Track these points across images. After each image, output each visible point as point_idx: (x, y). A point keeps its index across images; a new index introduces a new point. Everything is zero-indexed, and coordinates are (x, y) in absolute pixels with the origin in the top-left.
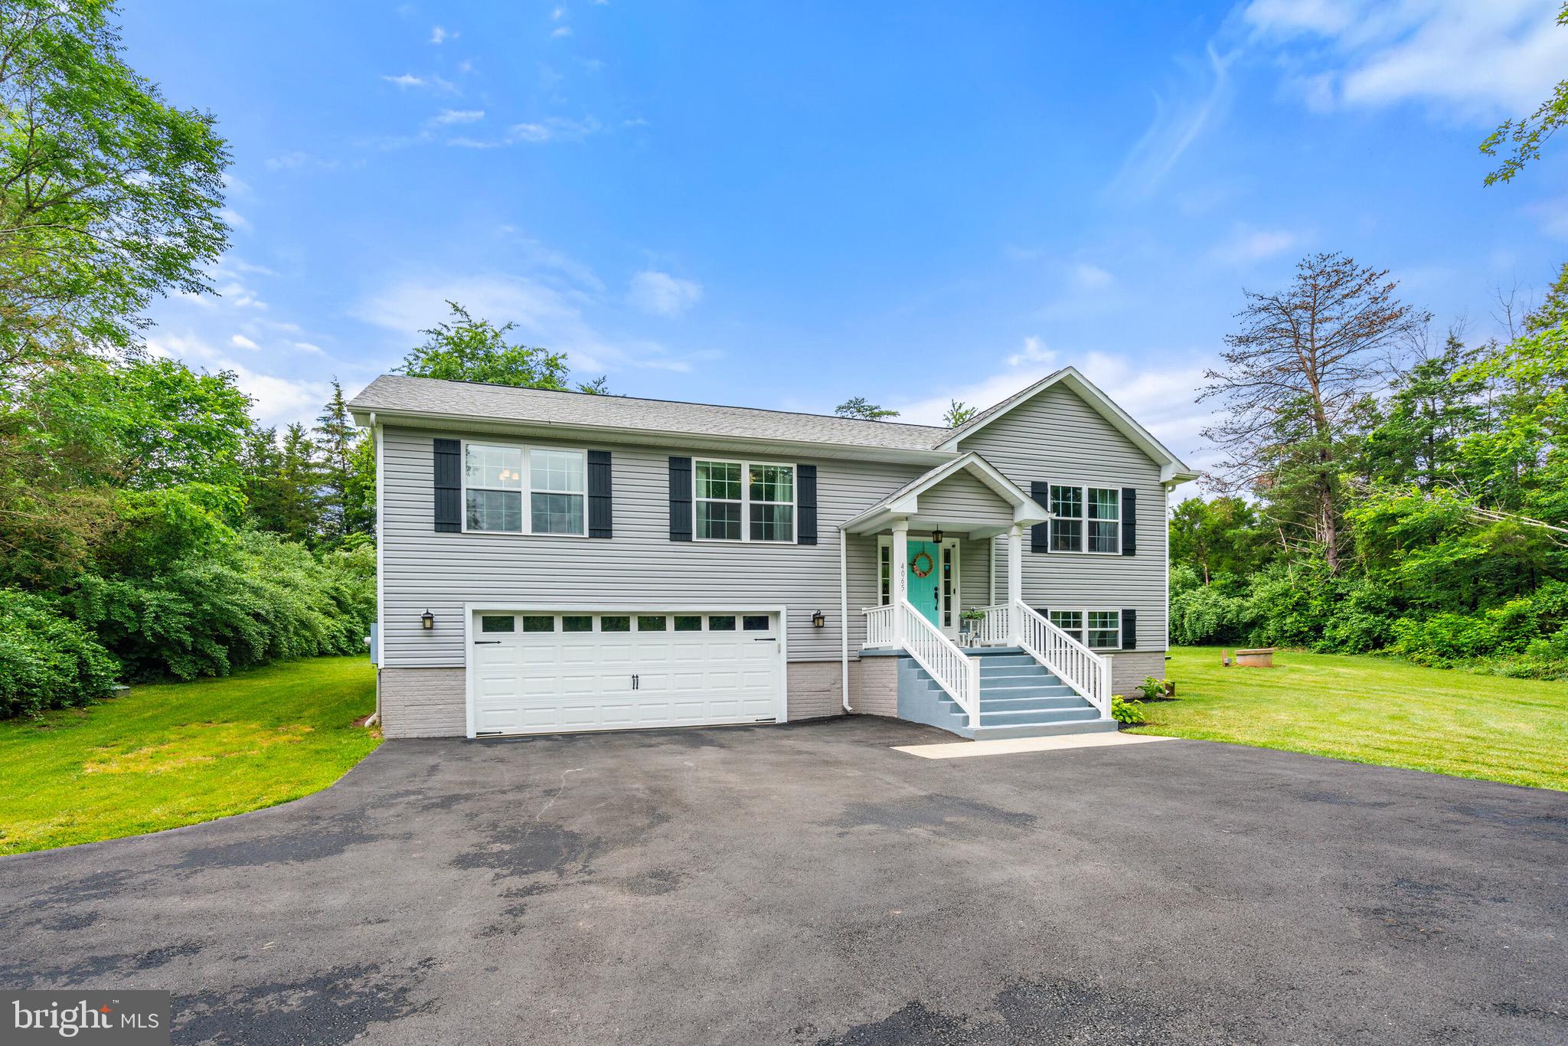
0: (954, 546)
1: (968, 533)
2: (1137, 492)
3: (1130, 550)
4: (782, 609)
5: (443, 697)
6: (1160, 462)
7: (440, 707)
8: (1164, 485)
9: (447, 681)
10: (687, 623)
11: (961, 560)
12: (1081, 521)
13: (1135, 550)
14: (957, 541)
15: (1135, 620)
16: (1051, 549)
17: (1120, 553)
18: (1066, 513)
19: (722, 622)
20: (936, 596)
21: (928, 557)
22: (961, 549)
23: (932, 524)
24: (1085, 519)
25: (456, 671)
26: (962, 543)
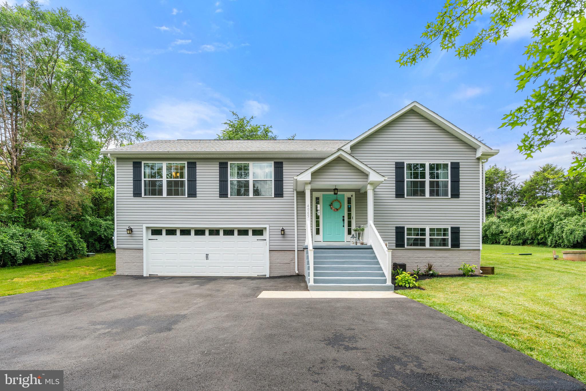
0: (352, 196)
1: (360, 189)
2: (460, 164)
3: (455, 195)
4: (267, 226)
5: (136, 260)
6: (475, 147)
7: (135, 264)
8: (478, 159)
9: (137, 254)
10: (229, 232)
11: (356, 203)
12: (425, 181)
13: (459, 195)
14: (354, 193)
15: (459, 233)
16: (407, 196)
17: (450, 196)
18: (416, 177)
19: (243, 232)
20: (343, 220)
21: (339, 201)
22: (356, 197)
24: (427, 180)
25: (140, 250)
26: (356, 194)
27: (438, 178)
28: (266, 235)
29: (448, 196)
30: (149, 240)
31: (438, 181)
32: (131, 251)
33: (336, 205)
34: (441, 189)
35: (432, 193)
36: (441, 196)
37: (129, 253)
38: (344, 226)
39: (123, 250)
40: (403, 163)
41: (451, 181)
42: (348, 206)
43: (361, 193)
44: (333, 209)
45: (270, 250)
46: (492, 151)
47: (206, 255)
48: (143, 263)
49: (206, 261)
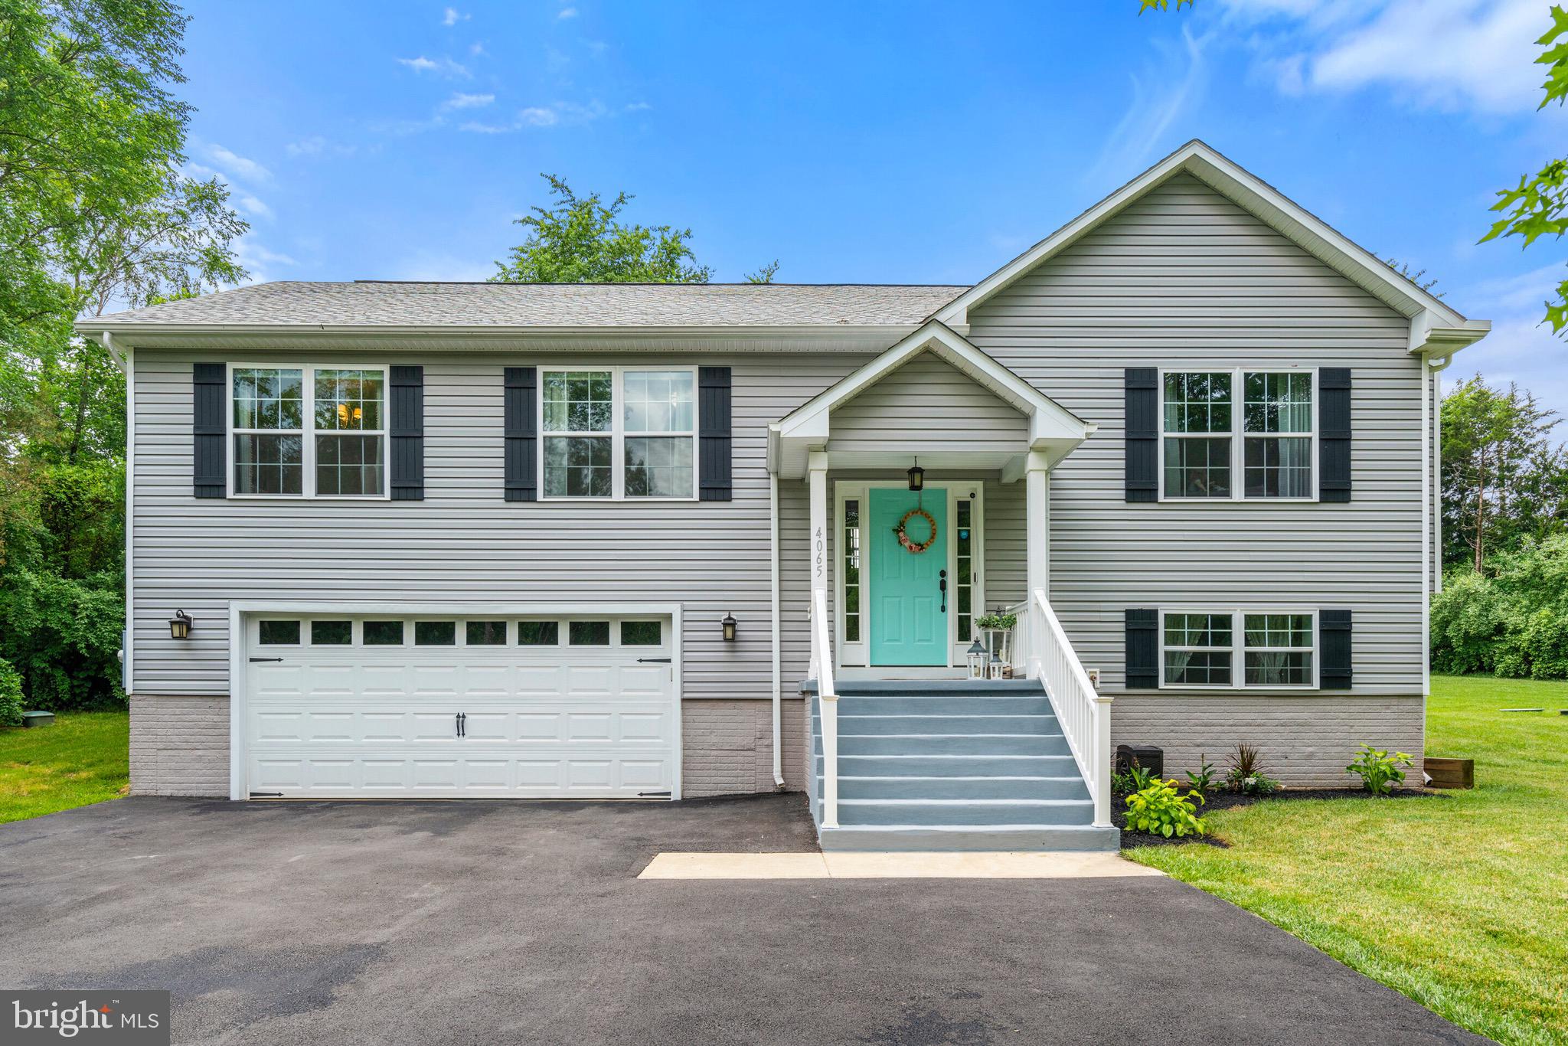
0: (973, 495)
1: (999, 471)
2: (1354, 373)
3: (1337, 489)
4: (674, 609)
5: (203, 738)
6: (1407, 312)
7: (200, 753)
8: (1417, 355)
9: (206, 715)
10: (538, 632)
11: (986, 520)
12: (1229, 439)
13: (1347, 491)
14: (978, 486)
15: (1349, 632)
16: (1166, 495)
17: (1316, 498)
18: (1198, 425)
19: (589, 632)
20: (943, 586)
21: (927, 516)
22: (986, 500)
23: (905, 456)
24: (1238, 434)
25: (218, 699)
26: (986, 490)
27: (1276, 430)
28: (672, 641)
29: (1308, 494)
30: (252, 660)
31: (1276, 440)
32: (185, 703)
33: (918, 529)
34: (1285, 468)
35: (1253, 485)
36: (1285, 495)
37: (178, 711)
38: (943, 609)
39: (155, 699)
40: (1153, 371)
41: (1320, 439)
42: (959, 531)
43: (1007, 485)
44: (907, 544)
45: (684, 700)
46: (1467, 326)
47: (458, 716)
48: (228, 748)
49: (455, 740)
